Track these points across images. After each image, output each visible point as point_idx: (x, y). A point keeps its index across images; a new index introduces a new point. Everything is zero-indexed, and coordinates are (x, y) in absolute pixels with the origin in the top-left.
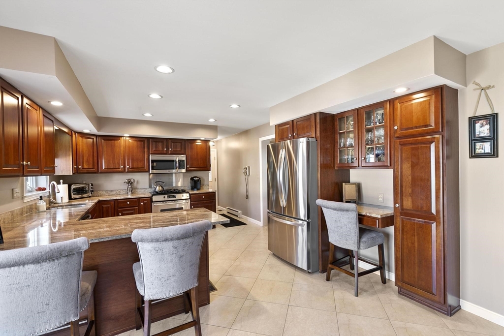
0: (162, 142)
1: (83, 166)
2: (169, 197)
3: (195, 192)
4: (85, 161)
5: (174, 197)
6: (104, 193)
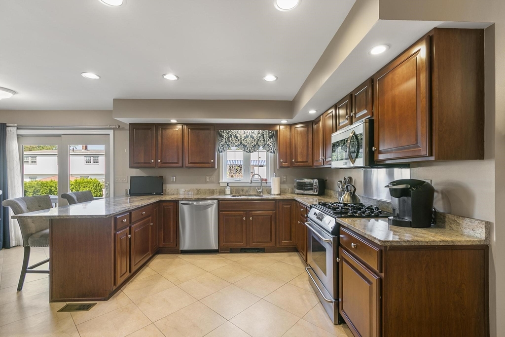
1: (297, 159)
2: (318, 217)
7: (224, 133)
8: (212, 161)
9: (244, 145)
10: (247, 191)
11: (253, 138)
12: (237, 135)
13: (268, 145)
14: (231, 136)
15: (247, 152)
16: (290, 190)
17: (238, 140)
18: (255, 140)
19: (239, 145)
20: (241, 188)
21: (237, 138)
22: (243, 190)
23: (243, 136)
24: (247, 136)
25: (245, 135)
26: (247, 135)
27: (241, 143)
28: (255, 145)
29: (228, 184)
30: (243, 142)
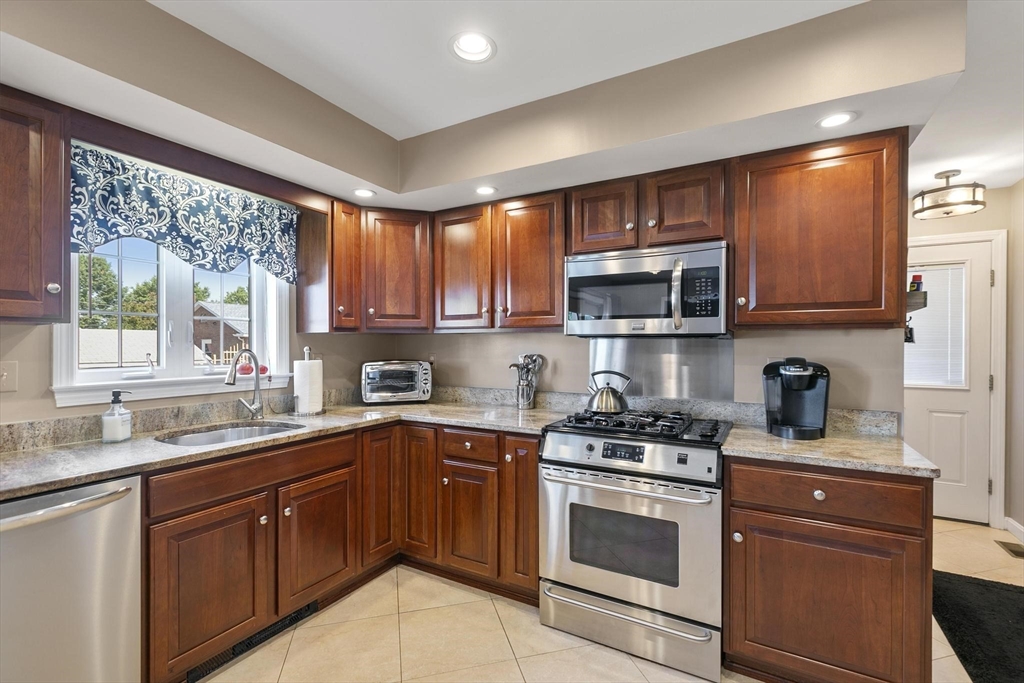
0: (620, 198)
1: (379, 306)
2: (611, 452)
3: (785, 448)
4: (388, 292)
5: (636, 455)
6: (469, 394)
7: (87, 164)
8: (53, 287)
9: (187, 239)
10: (197, 416)
11: (224, 219)
12: (157, 193)
13: (280, 255)
14: (126, 191)
15: (202, 266)
16: (333, 395)
17: (161, 214)
18: (230, 229)
19: (162, 236)
20: (169, 405)
21: (153, 202)
22: (178, 414)
23: (183, 204)
24: (198, 209)
25: (191, 201)
26: (199, 203)
27: (173, 227)
28: (230, 248)
29: (116, 395)
30: (181, 223)
